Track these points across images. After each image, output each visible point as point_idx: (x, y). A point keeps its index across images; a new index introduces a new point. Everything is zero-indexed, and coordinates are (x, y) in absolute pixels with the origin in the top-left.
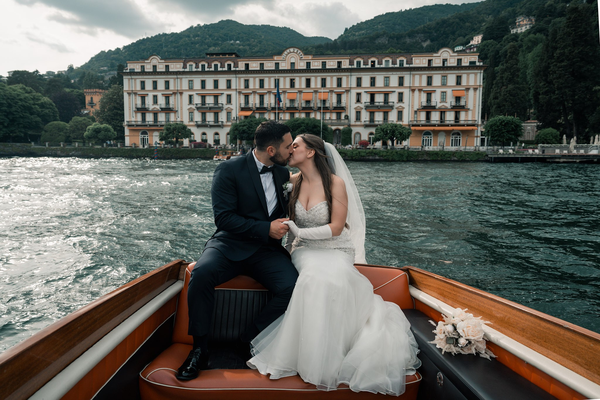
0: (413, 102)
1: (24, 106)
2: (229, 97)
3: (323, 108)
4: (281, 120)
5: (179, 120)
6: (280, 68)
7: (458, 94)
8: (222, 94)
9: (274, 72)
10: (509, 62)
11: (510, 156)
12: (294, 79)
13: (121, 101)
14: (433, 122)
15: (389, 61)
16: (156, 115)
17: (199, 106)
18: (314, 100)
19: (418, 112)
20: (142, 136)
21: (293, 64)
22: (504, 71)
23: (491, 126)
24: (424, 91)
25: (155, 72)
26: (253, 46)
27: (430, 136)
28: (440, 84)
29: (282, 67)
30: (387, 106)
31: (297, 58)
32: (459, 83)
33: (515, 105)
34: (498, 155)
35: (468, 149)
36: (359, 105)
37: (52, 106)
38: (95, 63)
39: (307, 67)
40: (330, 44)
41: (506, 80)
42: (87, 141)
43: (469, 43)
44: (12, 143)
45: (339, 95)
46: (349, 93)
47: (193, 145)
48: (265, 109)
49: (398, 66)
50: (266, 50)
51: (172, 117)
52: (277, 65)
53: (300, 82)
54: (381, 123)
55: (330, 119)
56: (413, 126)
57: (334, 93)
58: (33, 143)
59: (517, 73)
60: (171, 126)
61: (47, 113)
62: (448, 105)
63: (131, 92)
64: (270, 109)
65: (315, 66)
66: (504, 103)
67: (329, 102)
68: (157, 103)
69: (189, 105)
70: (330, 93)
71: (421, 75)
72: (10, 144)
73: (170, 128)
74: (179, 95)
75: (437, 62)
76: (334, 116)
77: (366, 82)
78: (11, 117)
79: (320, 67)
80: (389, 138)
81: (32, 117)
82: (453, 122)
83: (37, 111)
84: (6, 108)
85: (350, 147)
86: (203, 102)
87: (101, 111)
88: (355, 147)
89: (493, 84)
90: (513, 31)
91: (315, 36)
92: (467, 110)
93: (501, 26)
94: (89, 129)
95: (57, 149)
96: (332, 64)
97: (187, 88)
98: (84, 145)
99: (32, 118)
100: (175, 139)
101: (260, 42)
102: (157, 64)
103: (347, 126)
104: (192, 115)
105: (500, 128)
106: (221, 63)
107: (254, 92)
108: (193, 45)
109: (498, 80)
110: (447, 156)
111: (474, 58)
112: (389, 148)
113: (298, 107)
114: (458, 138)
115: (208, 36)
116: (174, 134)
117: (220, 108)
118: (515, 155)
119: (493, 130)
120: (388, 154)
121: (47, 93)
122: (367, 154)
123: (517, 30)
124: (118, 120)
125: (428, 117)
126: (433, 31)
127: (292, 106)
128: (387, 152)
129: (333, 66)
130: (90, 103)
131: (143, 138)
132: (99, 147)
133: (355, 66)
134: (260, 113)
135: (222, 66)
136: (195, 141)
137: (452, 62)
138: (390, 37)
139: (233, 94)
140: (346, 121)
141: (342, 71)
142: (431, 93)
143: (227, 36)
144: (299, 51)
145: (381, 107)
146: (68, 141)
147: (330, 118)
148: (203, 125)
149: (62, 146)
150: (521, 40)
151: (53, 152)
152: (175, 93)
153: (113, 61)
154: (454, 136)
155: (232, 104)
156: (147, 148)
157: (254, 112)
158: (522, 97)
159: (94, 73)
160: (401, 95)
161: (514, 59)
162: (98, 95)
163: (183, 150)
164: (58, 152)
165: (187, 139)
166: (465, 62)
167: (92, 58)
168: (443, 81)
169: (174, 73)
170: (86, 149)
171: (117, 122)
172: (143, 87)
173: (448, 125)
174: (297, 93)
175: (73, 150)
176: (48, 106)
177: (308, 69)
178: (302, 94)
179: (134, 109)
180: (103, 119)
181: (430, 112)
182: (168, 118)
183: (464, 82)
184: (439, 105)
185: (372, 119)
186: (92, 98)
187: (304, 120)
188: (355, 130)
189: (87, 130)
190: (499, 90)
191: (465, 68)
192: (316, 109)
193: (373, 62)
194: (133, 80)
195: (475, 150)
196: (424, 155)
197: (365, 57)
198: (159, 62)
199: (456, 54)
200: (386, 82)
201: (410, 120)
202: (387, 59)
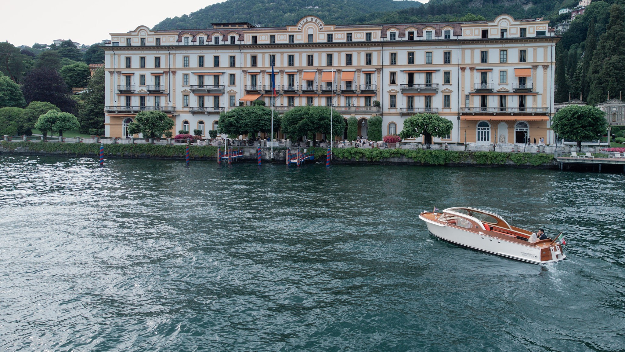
0: (463, 84)
2: (232, 77)
3: (347, 91)
5: (171, 105)
6: (295, 42)
7: (523, 74)
8: (224, 73)
9: (287, 47)
10: (612, 28)
11: (587, 162)
12: (312, 56)
14: (490, 110)
15: (431, 32)
16: (143, 98)
17: (196, 88)
19: (470, 96)
20: (126, 124)
21: (310, 36)
24: (477, 70)
25: (143, 47)
27: (486, 128)
28: (497, 61)
29: (297, 40)
30: (429, 89)
31: (316, 29)
32: (523, 59)
34: (569, 159)
35: (529, 150)
36: (393, 87)
39: (329, 41)
41: (609, 49)
43: (578, 4)
45: (368, 76)
46: (381, 72)
48: (276, 92)
49: (443, 38)
51: (163, 101)
52: (291, 37)
53: (320, 59)
54: (422, 110)
56: (464, 114)
57: (361, 73)
62: (509, 88)
63: (114, 70)
64: (282, 92)
65: (338, 39)
66: (607, 79)
67: (356, 84)
68: (144, 84)
69: (183, 86)
70: (356, 73)
71: (472, 50)
74: (171, 74)
75: (494, 33)
76: (362, 102)
77: (402, 58)
79: (345, 40)
82: (517, 111)
86: (201, 84)
92: (535, 94)
96: (359, 36)
97: (182, 66)
101: (342, 8)
102: (146, 37)
103: (377, 115)
104: (187, 99)
105: (571, 121)
106: (223, 36)
107: (263, 72)
108: (266, 11)
109: (599, 50)
111: (543, 26)
113: (317, 91)
117: (221, 90)
118: (593, 160)
120: (419, 155)
122: (391, 154)
125: (484, 104)
127: (309, 89)
129: (360, 38)
131: (127, 128)
133: (388, 39)
134: (270, 97)
135: (225, 39)
137: (514, 33)
139: (238, 73)
140: (377, 109)
141: (372, 45)
142: (487, 72)
144: (318, 21)
145: (421, 90)
147: (357, 104)
148: (200, 111)
152: (166, 72)
154: (519, 129)
155: (235, 86)
157: (262, 97)
160: (447, 75)
166: (531, 33)
168: (502, 57)
169: (165, 48)
172: (128, 65)
173: (509, 114)
174: (316, 72)
175: (20, 145)
177: (330, 43)
178: (322, 73)
179: (117, 92)
181: (486, 96)
182: (158, 103)
183: (530, 58)
184: (497, 88)
185: (411, 106)
188: (386, 120)
189: (39, 120)
190: (600, 62)
191: (531, 40)
192: (339, 93)
193: (411, 33)
195: (539, 152)
196: (468, 157)
197: (402, 27)
198: (148, 35)
199: (518, 23)
200: (427, 58)
201: (460, 107)
202: (429, 29)
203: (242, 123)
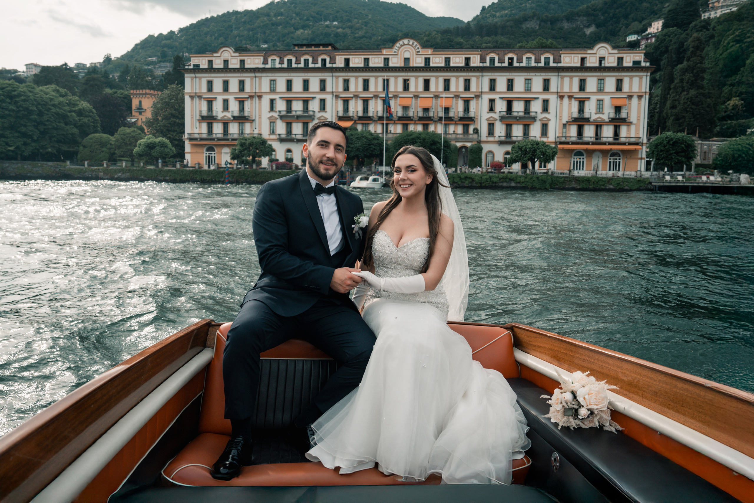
0: (561, 112)
1: (57, 114)
2: (323, 102)
3: (445, 118)
4: (390, 133)
5: (256, 132)
6: (391, 65)
7: (618, 103)
8: (314, 98)
9: (383, 70)
10: (691, 59)
11: (678, 184)
12: (408, 80)
13: (180, 106)
14: (586, 139)
15: (531, 58)
16: (226, 125)
17: (283, 113)
18: (434, 107)
19: (567, 126)
20: (208, 153)
21: (407, 60)
22: (684, 71)
23: (657, 146)
24: (575, 98)
25: (226, 69)
26: (356, 29)
27: (582, 157)
28: (595, 90)
29: (393, 63)
30: (528, 117)
31: (413, 52)
32: (619, 88)
33: (698, 116)
34: (663, 183)
35: (627, 175)
36: (492, 114)
37: (93, 113)
38: (141, 51)
39: (426, 64)
40: (462, 28)
41: (687, 83)
42: (136, 160)
43: (647, 30)
44: (42, 162)
45: (467, 102)
46: (480, 99)
47: (274, 166)
48: (370, 118)
49: (542, 64)
50: (374, 35)
51: (248, 129)
52: (386, 60)
53: (416, 84)
54: (520, 139)
55: (454, 133)
56: (561, 143)
57: (460, 99)
58: (68, 162)
59: (701, 75)
60: (246, 140)
61: (85, 123)
62: (605, 117)
63: (194, 95)
64: (376, 118)
65: (436, 63)
66: (684, 114)
67: (454, 110)
68: (227, 109)
69: (269, 112)
70: (454, 99)
71: (571, 78)
72: (39, 164)
73: (245, 144)
74: (257, 99)
75: (592, 61)
76: (460, 129)
77: (501, 85)
78: (42, 128)
79: (443, 65)
80: (529, 160)
81: (68, 127)
82: (611, 140)
83: (74, 120)
84: (36, 117)
85: (479, 171)
86: (289, 109)
87: (154, 119)
88: (484, 170)
89: (670, 89)
90: (705, 16)
91: (442, 16)
92: (629, 124)
93: (688, 9)
94: (140, 144)
95: (99, 169)
96: (457, 60)
97: (268, 90)
98: (133, 165)
99: (67, 130)
100: (251, 157)
101: (366, 24)
102: (229, 58)
103: (476, 143)
104: (273, 126)
105: (667, 147)
106: (313, 58)
107: (356, 97)
108: (273, 27)
109: (677, 83)
110: (601, 183)
111: (639, 56)
112: (528, 172)
113: (413, 117)
114: (618, 161)
115: (294, 15)
116: (250, 151)
117: (310, 116)
118: (684, 183)
119: (658, 151)
120: (527, 180)
121: (83, 95)
122: (500, 179)
123: (710, 14)
124: (176, 131)
125: (580, 133)
126: (600, 14)
127: (405, 115)
128: (526, 178)
129: (459, 63)
130: (138, 109)
131: (209, 156)
132: (152, 167)
133: (488, 64)
134: (363, 124)
135: (315, 61)
136: (277, 160)
137: (611, 61)
138: (542, 21)
139: (329, 98)
140: (475, 136)
141: (471, 70)
142: (584, 101)
143: (321, 15)
144: (416, 43)
145: (521, 118)
146: (113, 159)
147: (454, 131)
148: (288, 139)
149: (105, 165)
150: (713, 29)
151: (94, 173)
152: (251, 97)
153: (165, 49)
154: (612, 158)
155: (326, 112)
156: (214, 170)
157: (355, 123)
158: (708, 107)
159: (138, 65)
160: (546, 103)
161: (698, 56)
162: (148, 98)
163: (262, 173)
164: (100, 174)
165: (267, 158)
166: (628, 62)
167: (136, 45)
168: (599, 86)
169: (251, 71)
170: (136, 170)
171: (175, 134)
172: (210, 88)
173: (604, 144)
174: (412, 97)
175: (120, 171)
176: (87, 113)
177: (427, 67)
178: (419, 99)
179: (198, 117)
180: (156, 130)
181: (583, 125)
182: (242, 130)
183: (626, 87)
184: (594, 117)
185: (509, 134)
186: (140, 102)
187: (420, 134)
188: (486, 148)
189: (138, 145)
190: (678, 97)
191: (628, 69)
192: (437, 120)
193: (511, 59)
194: (198, 79)
195: (636, 176)
196: (572, 182)
197: (501, 52)
198: (232, 56)
199: (616, 51)
200: (527, 86)
201: (557, 136)
202: (529, 55)
203: (352, 148)
